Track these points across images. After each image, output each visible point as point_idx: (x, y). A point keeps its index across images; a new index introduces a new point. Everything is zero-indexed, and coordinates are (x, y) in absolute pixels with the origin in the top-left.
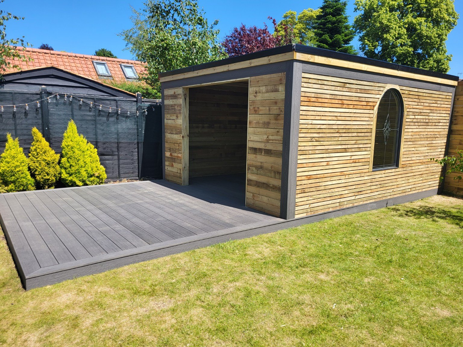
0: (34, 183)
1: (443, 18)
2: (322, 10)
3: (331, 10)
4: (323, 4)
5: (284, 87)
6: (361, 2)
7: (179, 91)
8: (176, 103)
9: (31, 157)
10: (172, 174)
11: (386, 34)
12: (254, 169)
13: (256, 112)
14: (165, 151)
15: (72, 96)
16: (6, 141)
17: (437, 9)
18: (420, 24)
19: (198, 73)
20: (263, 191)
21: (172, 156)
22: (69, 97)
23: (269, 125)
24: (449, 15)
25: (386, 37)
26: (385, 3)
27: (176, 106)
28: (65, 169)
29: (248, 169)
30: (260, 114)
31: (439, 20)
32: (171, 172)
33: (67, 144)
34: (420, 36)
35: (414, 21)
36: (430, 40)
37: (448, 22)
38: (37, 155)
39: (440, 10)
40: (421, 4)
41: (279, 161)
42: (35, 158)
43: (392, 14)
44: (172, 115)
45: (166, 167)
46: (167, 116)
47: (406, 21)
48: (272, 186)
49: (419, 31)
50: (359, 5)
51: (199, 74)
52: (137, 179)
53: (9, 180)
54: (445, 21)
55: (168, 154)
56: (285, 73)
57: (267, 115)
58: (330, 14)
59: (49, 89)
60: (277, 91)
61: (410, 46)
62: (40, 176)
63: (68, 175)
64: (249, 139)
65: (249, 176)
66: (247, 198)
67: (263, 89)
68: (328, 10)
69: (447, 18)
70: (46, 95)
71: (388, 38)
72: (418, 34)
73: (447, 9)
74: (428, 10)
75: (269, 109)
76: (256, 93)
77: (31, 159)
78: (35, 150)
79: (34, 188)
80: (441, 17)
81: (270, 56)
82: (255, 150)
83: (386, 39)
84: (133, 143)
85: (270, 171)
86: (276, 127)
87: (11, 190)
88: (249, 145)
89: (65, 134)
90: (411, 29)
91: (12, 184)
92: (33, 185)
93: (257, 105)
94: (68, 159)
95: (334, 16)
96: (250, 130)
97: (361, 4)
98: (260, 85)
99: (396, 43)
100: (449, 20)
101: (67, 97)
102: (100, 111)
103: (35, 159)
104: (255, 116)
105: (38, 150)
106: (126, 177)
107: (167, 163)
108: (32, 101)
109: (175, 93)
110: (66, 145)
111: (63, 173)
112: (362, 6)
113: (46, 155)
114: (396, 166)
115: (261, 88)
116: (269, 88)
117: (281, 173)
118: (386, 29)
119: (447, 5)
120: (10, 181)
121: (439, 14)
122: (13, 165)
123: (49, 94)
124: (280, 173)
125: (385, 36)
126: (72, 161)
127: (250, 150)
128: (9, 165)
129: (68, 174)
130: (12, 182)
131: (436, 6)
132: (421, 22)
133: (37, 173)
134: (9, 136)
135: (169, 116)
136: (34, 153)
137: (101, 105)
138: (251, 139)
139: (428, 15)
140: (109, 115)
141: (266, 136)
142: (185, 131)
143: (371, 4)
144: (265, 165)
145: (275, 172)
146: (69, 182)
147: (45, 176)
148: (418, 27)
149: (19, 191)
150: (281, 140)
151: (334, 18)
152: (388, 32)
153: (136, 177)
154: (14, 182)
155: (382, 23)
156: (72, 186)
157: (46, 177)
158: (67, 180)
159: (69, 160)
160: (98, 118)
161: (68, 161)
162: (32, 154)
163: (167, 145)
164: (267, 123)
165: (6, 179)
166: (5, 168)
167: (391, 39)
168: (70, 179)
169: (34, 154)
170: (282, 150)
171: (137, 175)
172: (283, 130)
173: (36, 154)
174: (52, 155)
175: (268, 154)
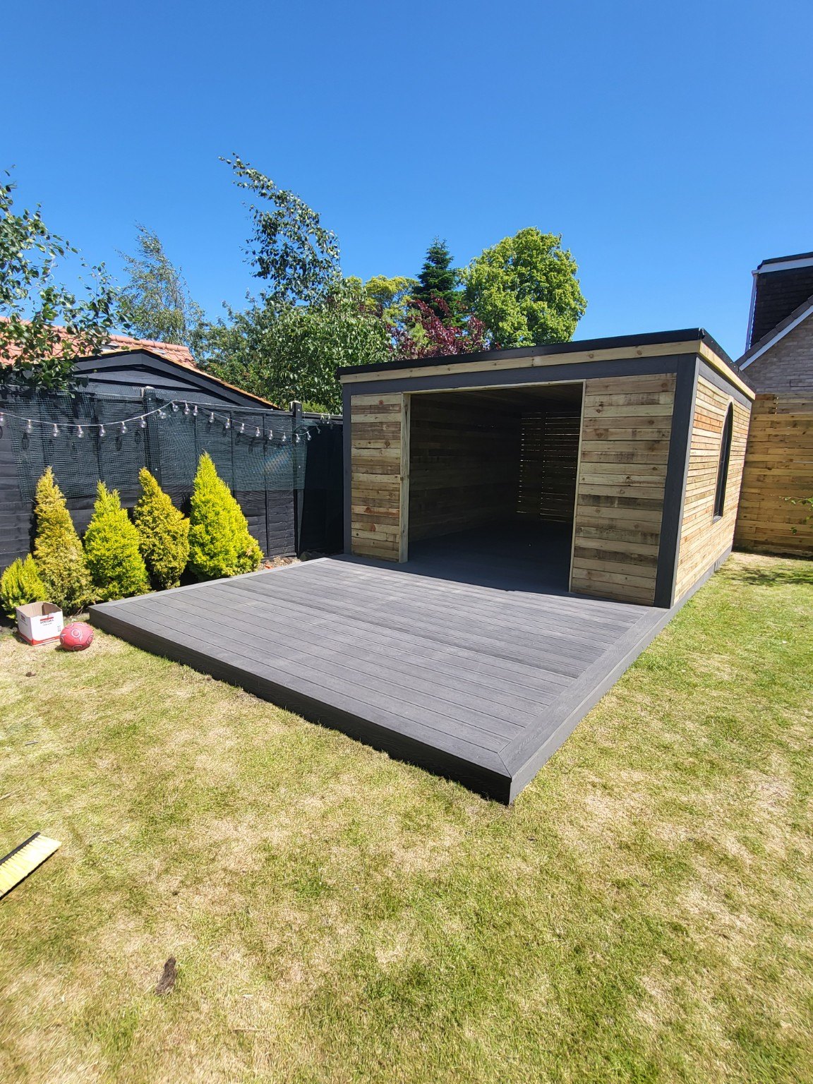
0: (147, 577)
1: (568, 304)
2: (420, 280)
3: (436, 281)
4: (423, 270)
5: (673, 398)
6: (464, 273)
7: (398, 399)
8: (384, 420)
9: (141, 527)
10: (372, 544)
11: (502, 322)
12: (593, 530)
13: (601, 435)
14: (350, 504)
15: (196, 407)
16: (95, 496)
17: (561, 291)
18: (543, 310)
19: (449, 369)
20: (610, 565)
21: (370, 511)
22: (192, 408)
23: (632, 459)
24: (575, 299)
25: (503, 327)
26: (498, 277)
27: (384, 426)
28: (202, 545)
29: (579, 530)
30: (610, 441)
31: (563, 305)
32: (367, 541)
33: (203, 499)
34: (545, 328)
35: (535, 306)
36: (556, 333)
37: (573, 309)
38: (154, 521)
39: (564, 293)
40: (541, 282)
41: (656, 517)
42: (149, 527)
43: (507, 294)
44: (372, 441)
45: (354, 533)
46: (355, 443)
47: (524, 305)
48: (636, 556)
49: (542, 321)
50: (462, 277)
51: (452, 372)
52: (294, 556)
53: (108, 575)
54: (570, 308)
55: (359, 509)
56: (675, 374)
57: (628, 442)
58: (435, 286)
59: (160, 393)
60: (654, 402)
61: (533, 341)
62: (163, 564)
63: (208, 558)
64: (581, 482)
65: (578, 541)
66: (573, 578)
67: (621, 399)
68: (432, 281)
69: (573, 304)
70: (155, 403)
71: (505, 328)
72: (542, 324)
73: (572, 292)
74: (550, 292)
75: (634, 433)
76: (601, 405)
77: (142, 531)
78: (150, 513)
79: (147, 587)
80: (565, 302)
81: (642, 346)
82: (596, 500)
83: (502, 329)
84: (288, 491)
85: (632, 533)
86: (648, 462)
87: (111, 595)
88: (580, 490)
89: (197, 480)
90: (533, 317)
91: (115, 583)
92: (145, 580)
93: (603, 425)
94: (207, 526)
95: (440, 290)
96: (581, 466)
97: (464, 275)
98: (610, 392)
99: (516, 336)
100: (575, 308)
101: (189, 407)
102: (239, 434)
103: (149, 531)
104: (597, 444)
105: (156, 513)
106: (279, 554)
107: (355, 525)
108: (131, 416)
109: (381, 402)
110: (203, 502)
111: (197, 554)
112: (466, 278)
113: (169, 521)
114: (719, 515)
115: (615, 398)
116: (634, 398)
117: (660, 536)
118: (501, 315)
119: (572, 286)
120: (110, 577)
121: (563, 298)
122: (117, 544)
123: (159, 402)
124: (657, 535)
125: (501, 324)
126: (215, 531)
127: (583, 499)
128: (107, 546)
129: (208, 554)
130: (112, 579)
131: (559, 286)
132: (543, 308)
133: (155, 557)
134: (102, 487)
135: (363, 443)
136: (148, 518)
137: (243, 425)
138: (587, 481)
139: (550, 299)
140: (253, 442)
141: (625, 477)
142: (405, 470)
143: (479, 277)
144: (619, 524)
145: (644, 535)
146: (208, 571)
147: (170, 561)
148: (540, 315)
149: (126, 596)
150: (661, 483)
151: (441, 293)
152: (503, 319)
153: (292, 552)
154: (119, 578)
155: (496, 306)
156: (214, 578)
157: (173, 563)
158: (206, 566)
159: (209, 528)
160: (236, 448)
161: (207, 532)
162: (142, 521)
163: (355, 493)
164: (628, 455)
165: (103, 573)
166: (103, 551)
167: (509, 329)
168: (211, 564)
169: (148, 521)
170: (663, 498)
171: (293, 549)
172: (666, 466)
173: (151, 521)
174: (178, 521)
175: (628, 504)
